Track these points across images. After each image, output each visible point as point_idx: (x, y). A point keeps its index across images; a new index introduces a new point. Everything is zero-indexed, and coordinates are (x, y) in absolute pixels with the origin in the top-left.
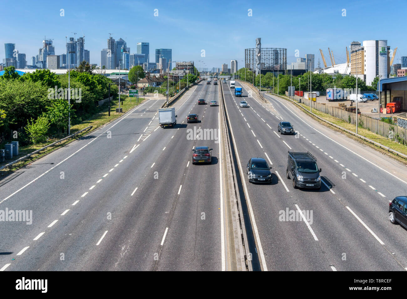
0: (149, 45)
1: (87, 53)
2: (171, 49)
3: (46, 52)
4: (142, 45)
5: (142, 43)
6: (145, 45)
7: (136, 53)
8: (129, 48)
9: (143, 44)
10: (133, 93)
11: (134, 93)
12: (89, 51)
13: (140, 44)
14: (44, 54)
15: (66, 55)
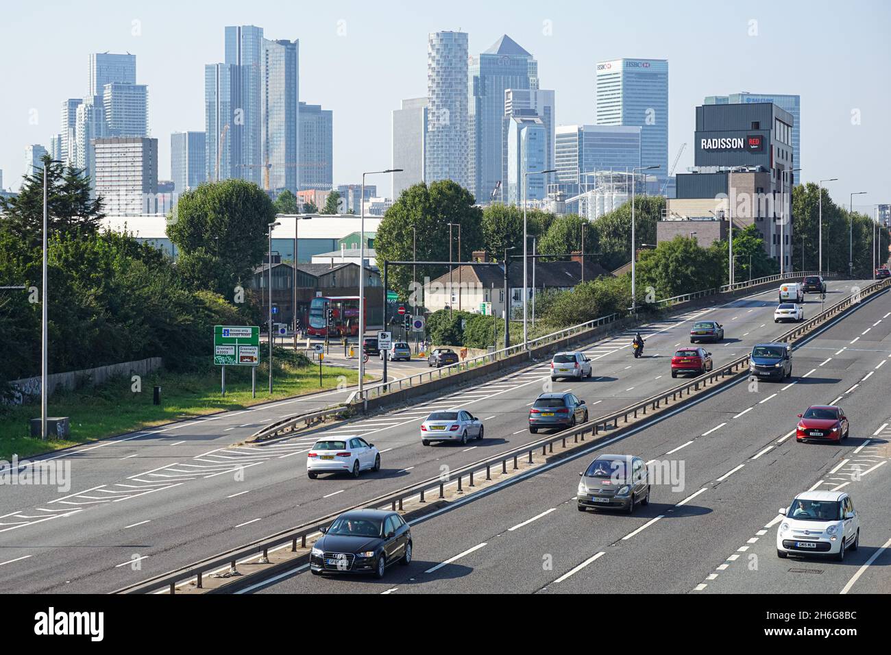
0: (666, 74)
1: (320, 121)
2: (797, 98)
3: (98, 119)
4: (625, 72)
5: (629, 63)
6: (641, 75)
7: (595, 123)
8: (550, 95)
9: (636, 69)
10: (233, 340)
11: (241, 340)
12: (330, 112)
13: (617, 67)
14: (87, 126)
15: (204, 134)
